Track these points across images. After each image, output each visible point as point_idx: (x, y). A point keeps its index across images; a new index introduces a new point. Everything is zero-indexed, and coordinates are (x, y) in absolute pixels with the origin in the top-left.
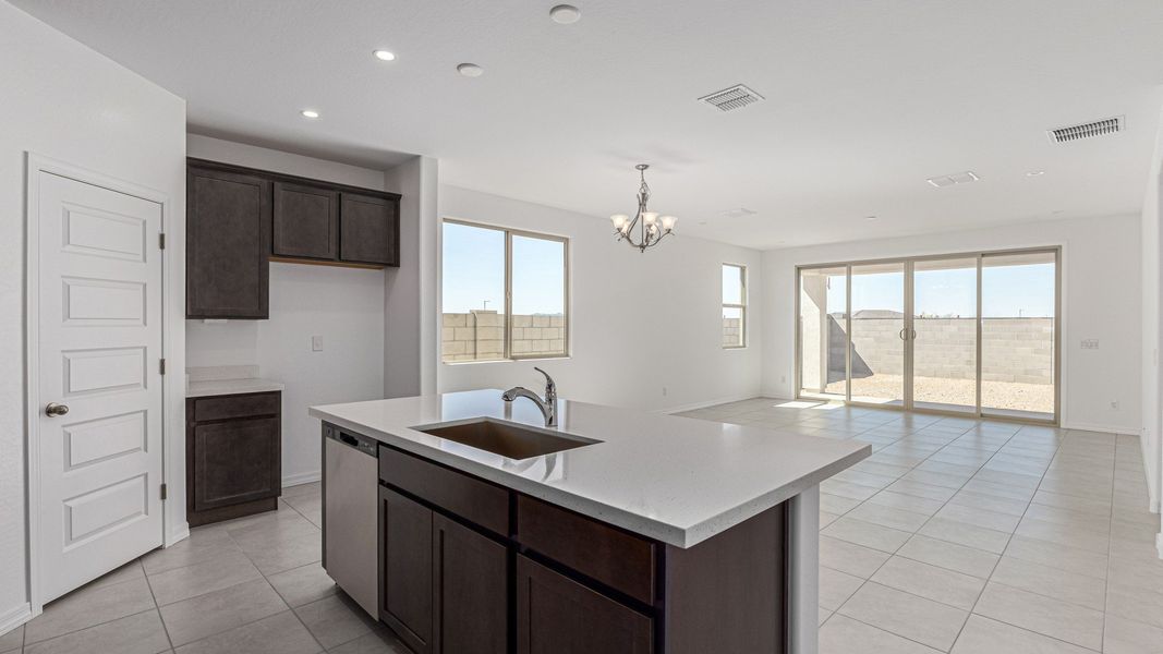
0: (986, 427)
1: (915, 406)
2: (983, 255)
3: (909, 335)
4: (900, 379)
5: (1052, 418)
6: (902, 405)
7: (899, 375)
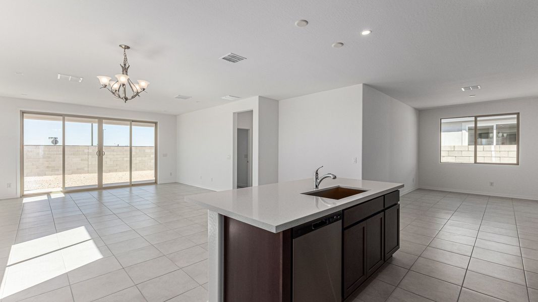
0: (133, 188)
1: (103, 186)
2: (133, 121)
3: (100, 154)
4: (96, 175)
5: (154, 181)
6: (97, 187)
7: (95, 173)
